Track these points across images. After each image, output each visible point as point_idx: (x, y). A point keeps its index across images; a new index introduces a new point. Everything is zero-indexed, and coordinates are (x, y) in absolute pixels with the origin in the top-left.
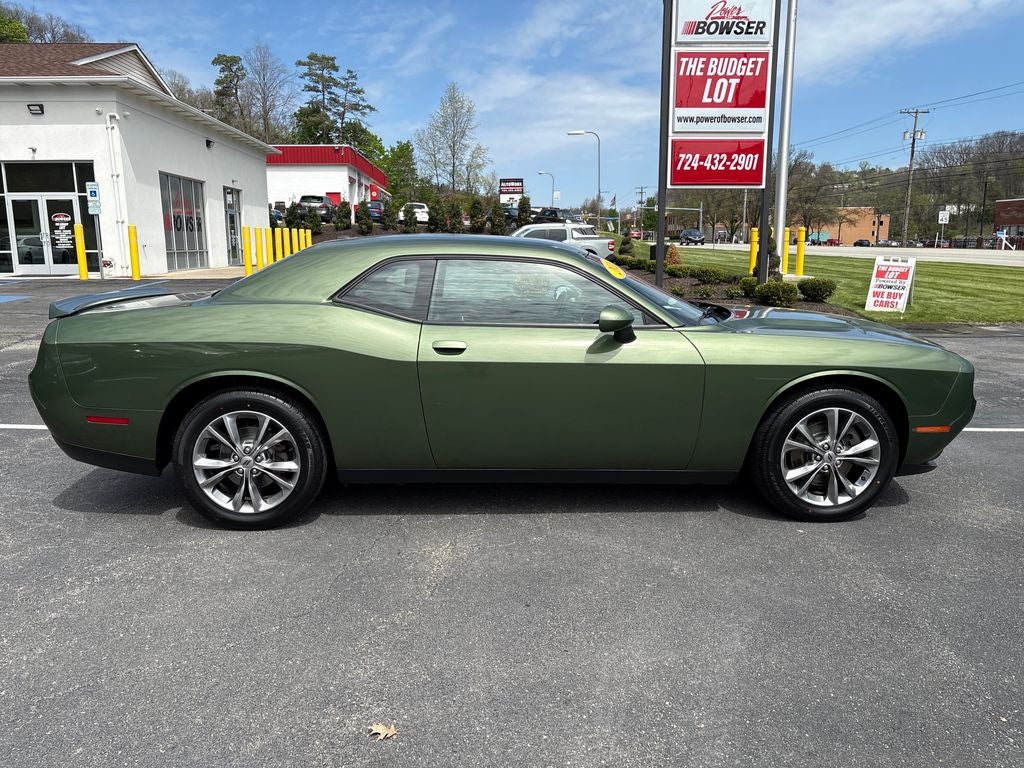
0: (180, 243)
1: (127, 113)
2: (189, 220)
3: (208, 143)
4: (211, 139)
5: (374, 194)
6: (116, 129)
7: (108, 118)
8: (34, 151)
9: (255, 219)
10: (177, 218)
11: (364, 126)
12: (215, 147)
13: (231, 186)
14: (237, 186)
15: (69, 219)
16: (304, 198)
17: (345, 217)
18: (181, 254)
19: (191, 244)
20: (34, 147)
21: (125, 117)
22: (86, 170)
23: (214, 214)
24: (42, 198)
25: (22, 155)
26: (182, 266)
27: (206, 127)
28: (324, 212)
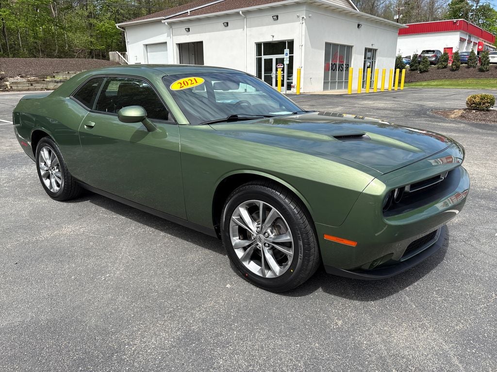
0: (333, 77)
1: (311, 15)
2: (341, 66)
3: (359, 25)
4: (361, 23)
5: (480, 47)
6: (304, 24)
7: (301, 18)
8: (273, 37)
9: (385, 65)
10: (334, 65)
11: (491, 7)
12: (362, 27)
13: (371, 47)
14: (374, 47)
15: (283, 66)
16: (425, 52)
17: (444, 61)
18: (333, 83)
19: (340, 77)
20: (273, 35)
21: (309, 17)
22: (291, 44)
23: (357, 62)
24: (274, 57)
25: (269, 39)
26: (333, 88)
27: (359, 17)
28: (434, 59)
